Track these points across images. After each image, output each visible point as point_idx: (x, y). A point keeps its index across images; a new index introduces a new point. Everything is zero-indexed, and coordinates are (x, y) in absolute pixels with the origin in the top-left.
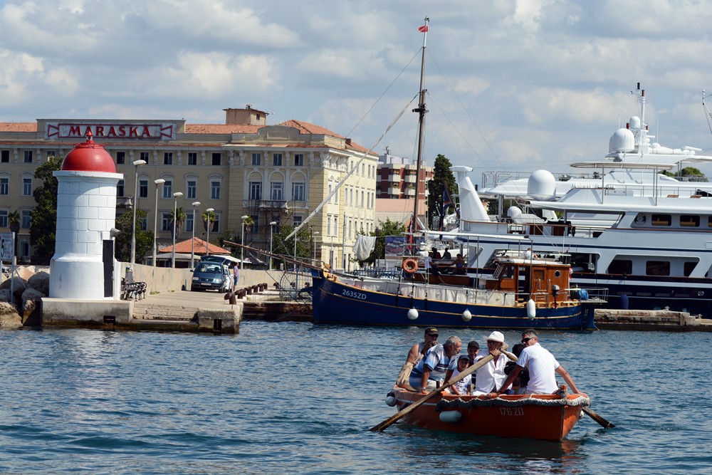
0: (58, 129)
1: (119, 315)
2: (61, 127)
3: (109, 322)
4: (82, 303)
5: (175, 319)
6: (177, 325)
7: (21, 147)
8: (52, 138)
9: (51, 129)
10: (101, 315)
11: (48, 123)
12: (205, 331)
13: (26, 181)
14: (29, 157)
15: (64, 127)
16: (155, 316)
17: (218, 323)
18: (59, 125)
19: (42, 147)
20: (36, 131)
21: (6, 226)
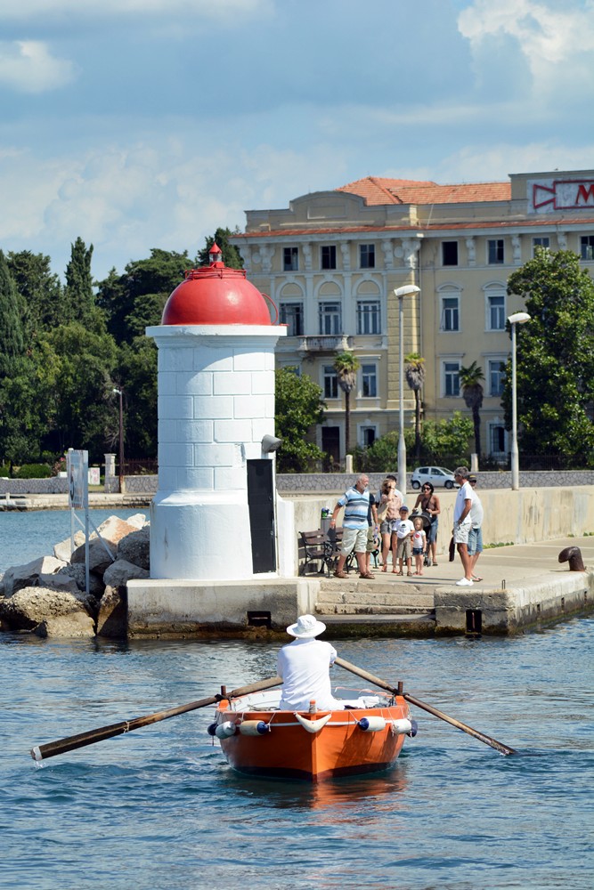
0: (553, 191)
1: (277, 608)
2: (559, 188)
3: (258, 623)
4: (205, 588)
5: (399, 612)
6: (392, 623)
7: (481, 233)
8: (542, 210)
9: (539, 192)
10: (243, 611)
11: (533, 182)
12: (449, 634)
13: (493, 300)
14: (497, 253)
15: (566, 186)
16: (359, 607)
17: (474, 617)
18: (556, 183)
19: (524, 231)
20: (510, 198)
21: (457, 393)
